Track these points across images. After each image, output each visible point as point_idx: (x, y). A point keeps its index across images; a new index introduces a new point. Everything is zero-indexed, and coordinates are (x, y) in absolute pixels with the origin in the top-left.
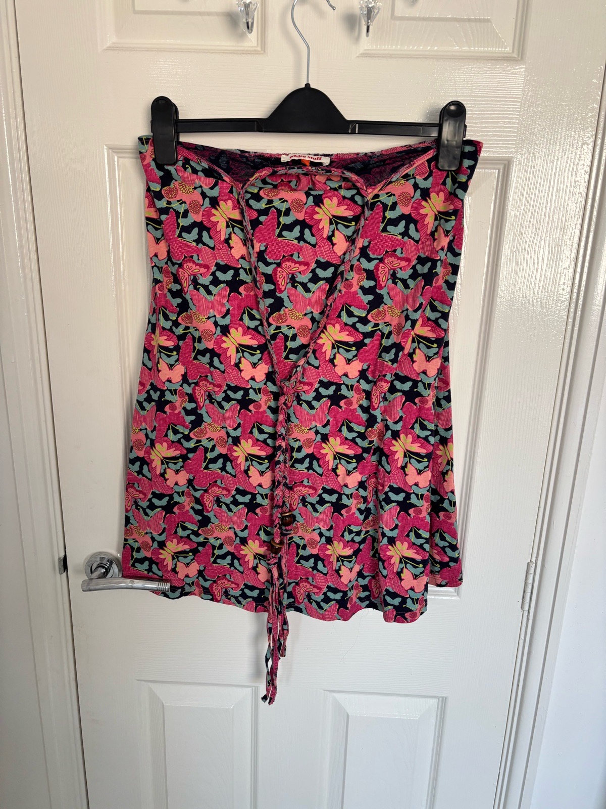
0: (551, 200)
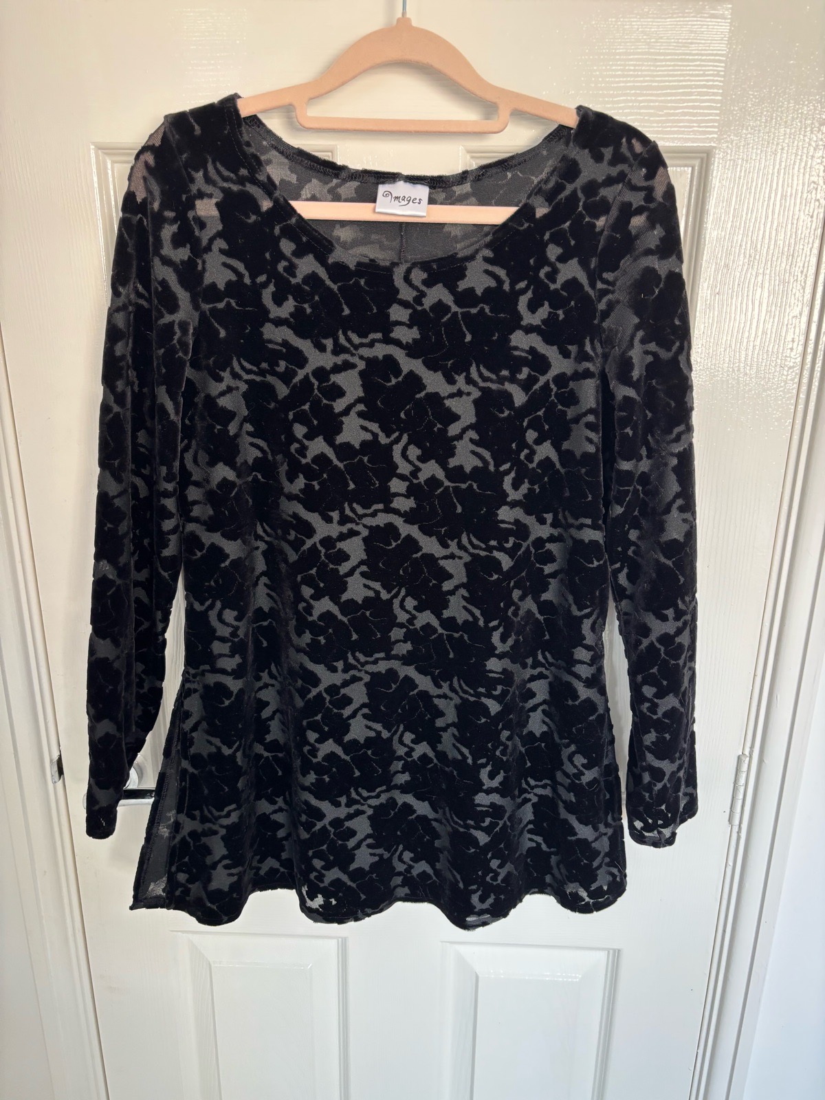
0: (773, 212)
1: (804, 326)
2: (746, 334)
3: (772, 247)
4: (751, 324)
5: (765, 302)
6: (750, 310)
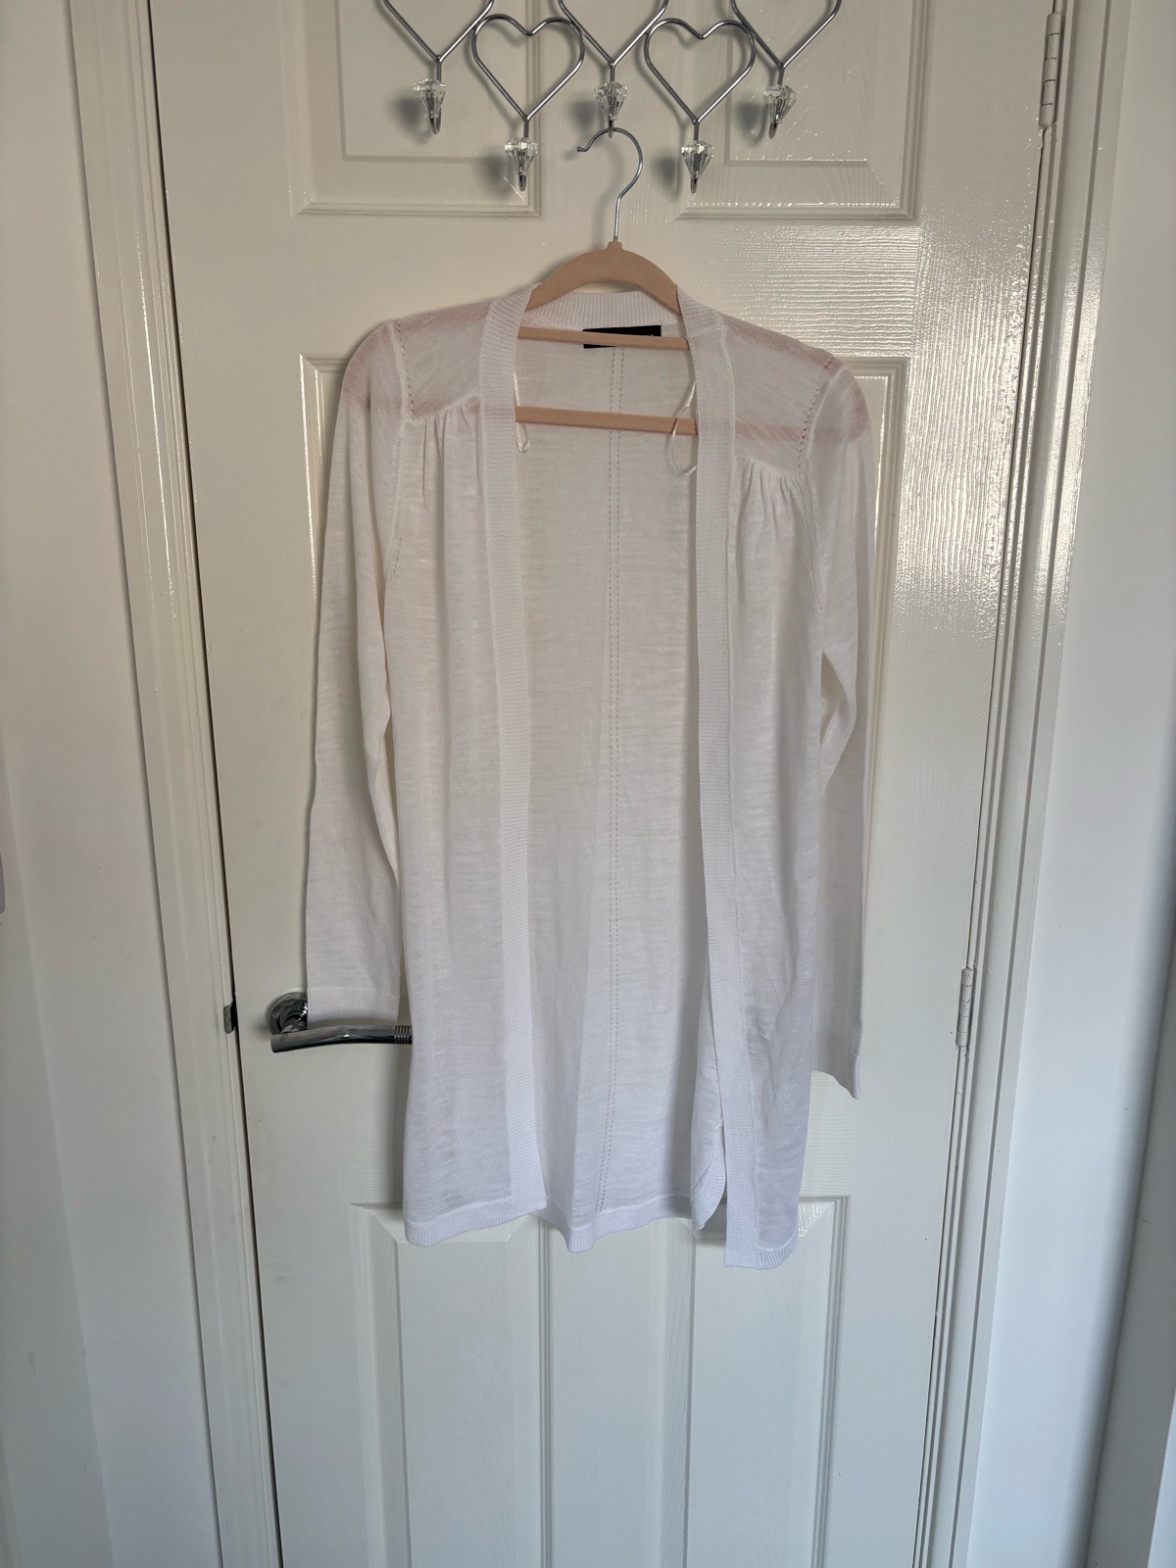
0: (967, 418)
1: (1002, 526)
2: (948, 534)
3: (968, 450)
4: (952, 524)
5: (964, 502)
6: (951, 511)
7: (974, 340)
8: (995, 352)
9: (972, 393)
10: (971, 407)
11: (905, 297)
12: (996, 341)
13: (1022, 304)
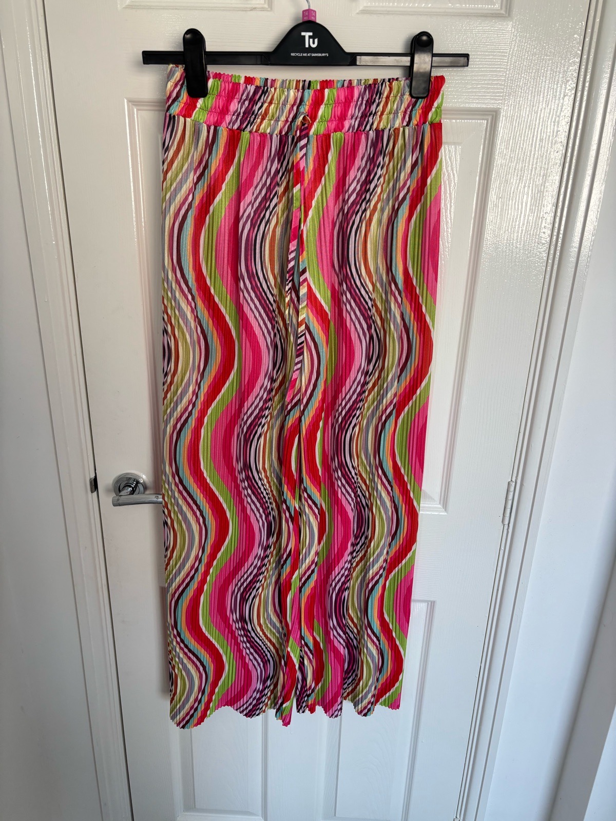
0: (535, 149)
1: (552, 219)
5: (529, 203)
6: (520, 208)
7: (543, 97)
8: (556, 106)
9: (539, 132)
10: (538, 141)
11: (500, 68)
12: (557, 98)
13: (576, 75)
